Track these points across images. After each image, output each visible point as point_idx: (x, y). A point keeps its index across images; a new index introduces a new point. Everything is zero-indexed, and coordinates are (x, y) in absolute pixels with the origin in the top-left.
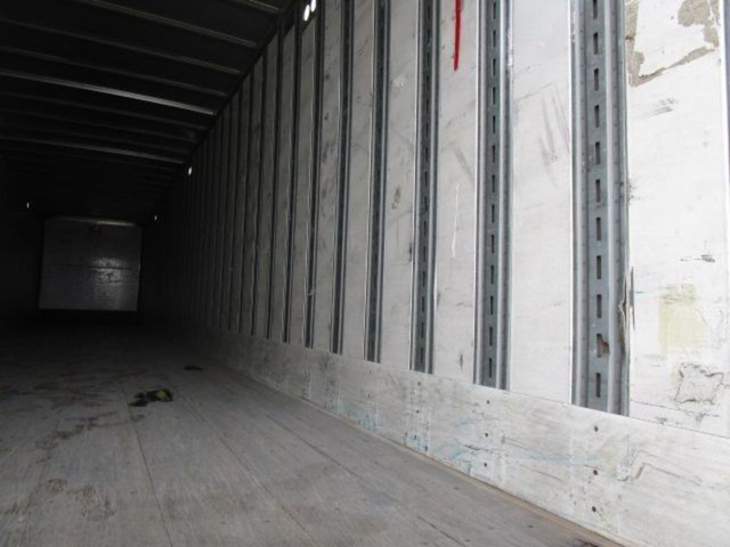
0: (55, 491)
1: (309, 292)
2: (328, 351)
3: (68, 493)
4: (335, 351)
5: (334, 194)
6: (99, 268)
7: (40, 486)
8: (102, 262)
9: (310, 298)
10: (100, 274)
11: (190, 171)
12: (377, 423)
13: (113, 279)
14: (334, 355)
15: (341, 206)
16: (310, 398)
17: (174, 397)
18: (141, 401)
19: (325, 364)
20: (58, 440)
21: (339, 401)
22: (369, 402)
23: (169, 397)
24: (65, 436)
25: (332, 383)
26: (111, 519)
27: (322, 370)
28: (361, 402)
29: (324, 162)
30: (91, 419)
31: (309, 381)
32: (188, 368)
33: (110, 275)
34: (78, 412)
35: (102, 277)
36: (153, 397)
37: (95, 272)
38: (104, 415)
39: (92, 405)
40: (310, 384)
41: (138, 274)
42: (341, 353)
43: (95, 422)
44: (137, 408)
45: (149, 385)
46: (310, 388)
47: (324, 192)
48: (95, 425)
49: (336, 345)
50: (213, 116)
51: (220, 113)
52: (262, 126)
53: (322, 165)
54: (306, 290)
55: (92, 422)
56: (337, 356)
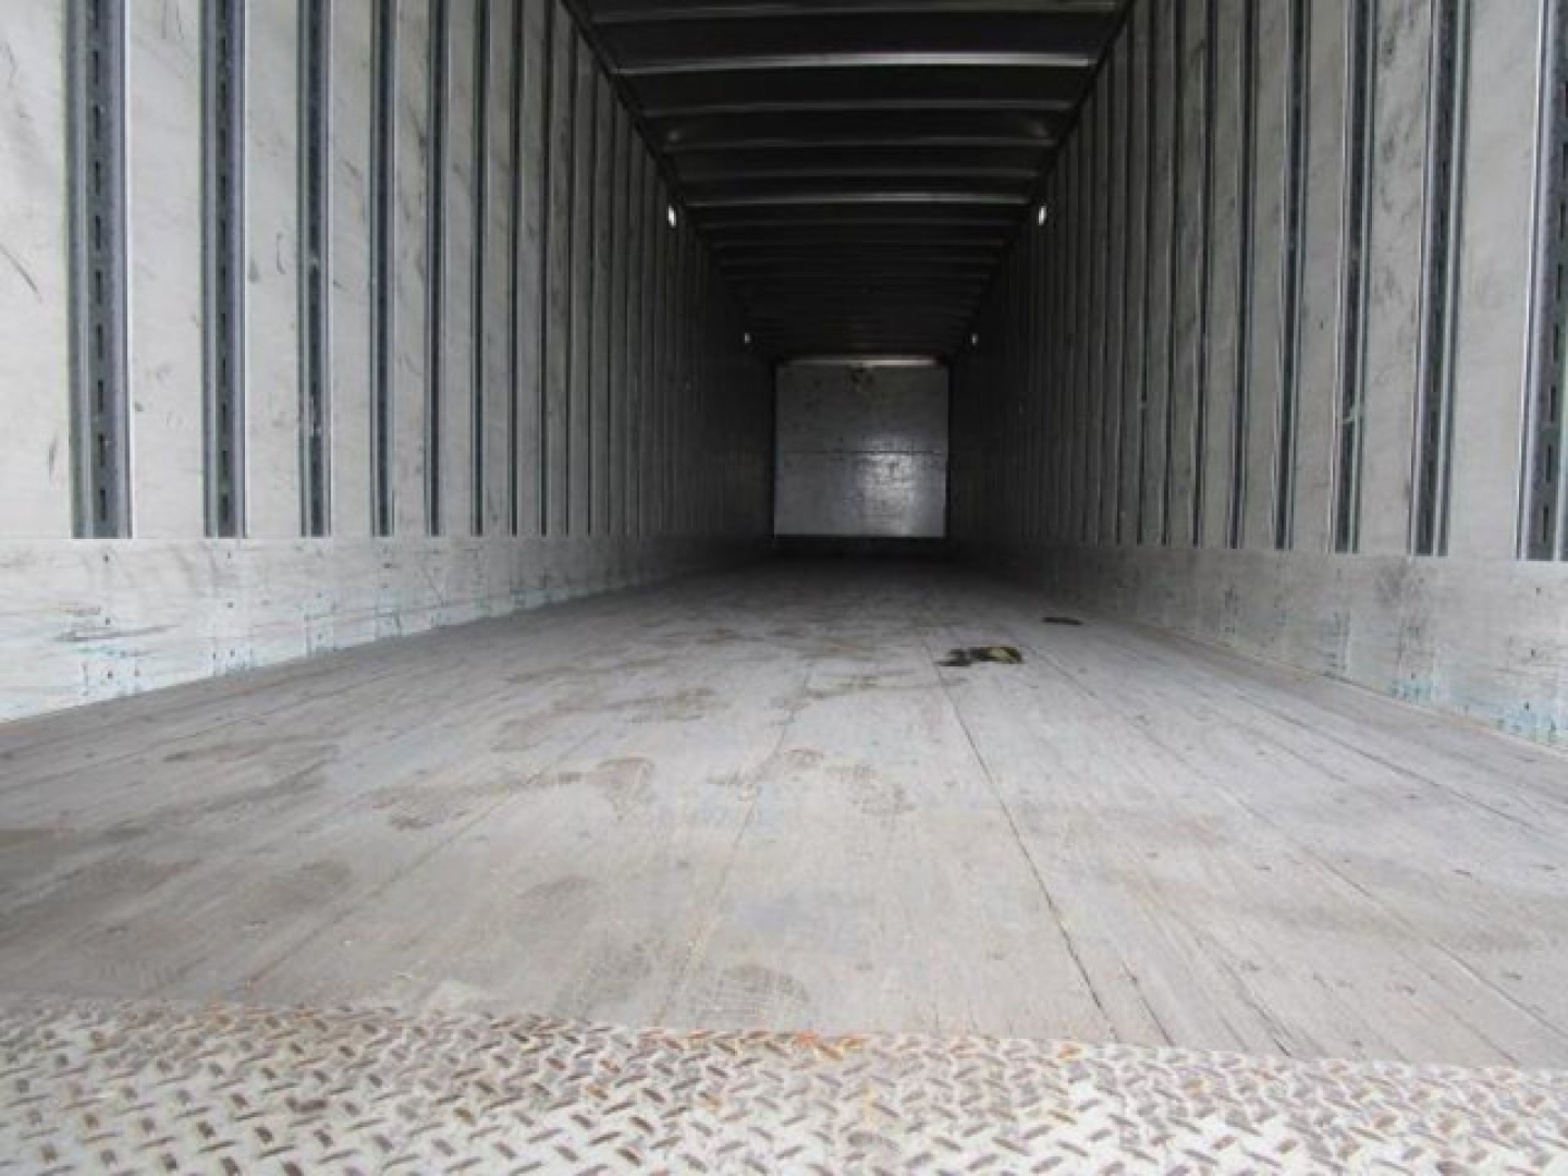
0: (802, 765)
1: (1346, 414)
2: (1402, 552)
3: (828, 771)
4: (1424, 547)
5: (1419, 142)
6: (873, 453)
7: (776, 755)
8: (877, 443)
9: (1348, 431)
10: (874, 464)
11: (1042, 216)
12: (1558, 725)
13: (897, 474)
14: (1424, 561)
15: (1443, 165)
16: (1347, 674)
17: (1025, 658)
18: (960, 659)
19: (1393, 585)
20: (809, 700)
21: (1436, 678)
22: (1532, 669)
23: (1014, 656)
24: (820, 695)
25: (1416, 631)
26: (907, 816)
27: (1384, 601)
28: (1506, 670)
29: (1387, 64)
30: (867, 678)
31: (1346, 634)
32: (1049, 620)
33: (892, 466)
34: (842, 667)
35: (879, 470)
36: (983, 655)
37: (866, 461)
38: (889, 674)
39: (867, 659)
40: (1352, 637)
41: (943, 461)
42: (1443, 550)
43: (871, 682)
44: (951, 669)
45: (976, 638)
46: (1348, 653)
47: (1390, 146)
48: (873, 686)
49: (1428, 532)
50: (1088, 68)
51: (1107, 55)
52: (1210, 44)
53: (1384, 75)
54: (1336, 410)
55: (867, 683)
56: (1433, 560)
